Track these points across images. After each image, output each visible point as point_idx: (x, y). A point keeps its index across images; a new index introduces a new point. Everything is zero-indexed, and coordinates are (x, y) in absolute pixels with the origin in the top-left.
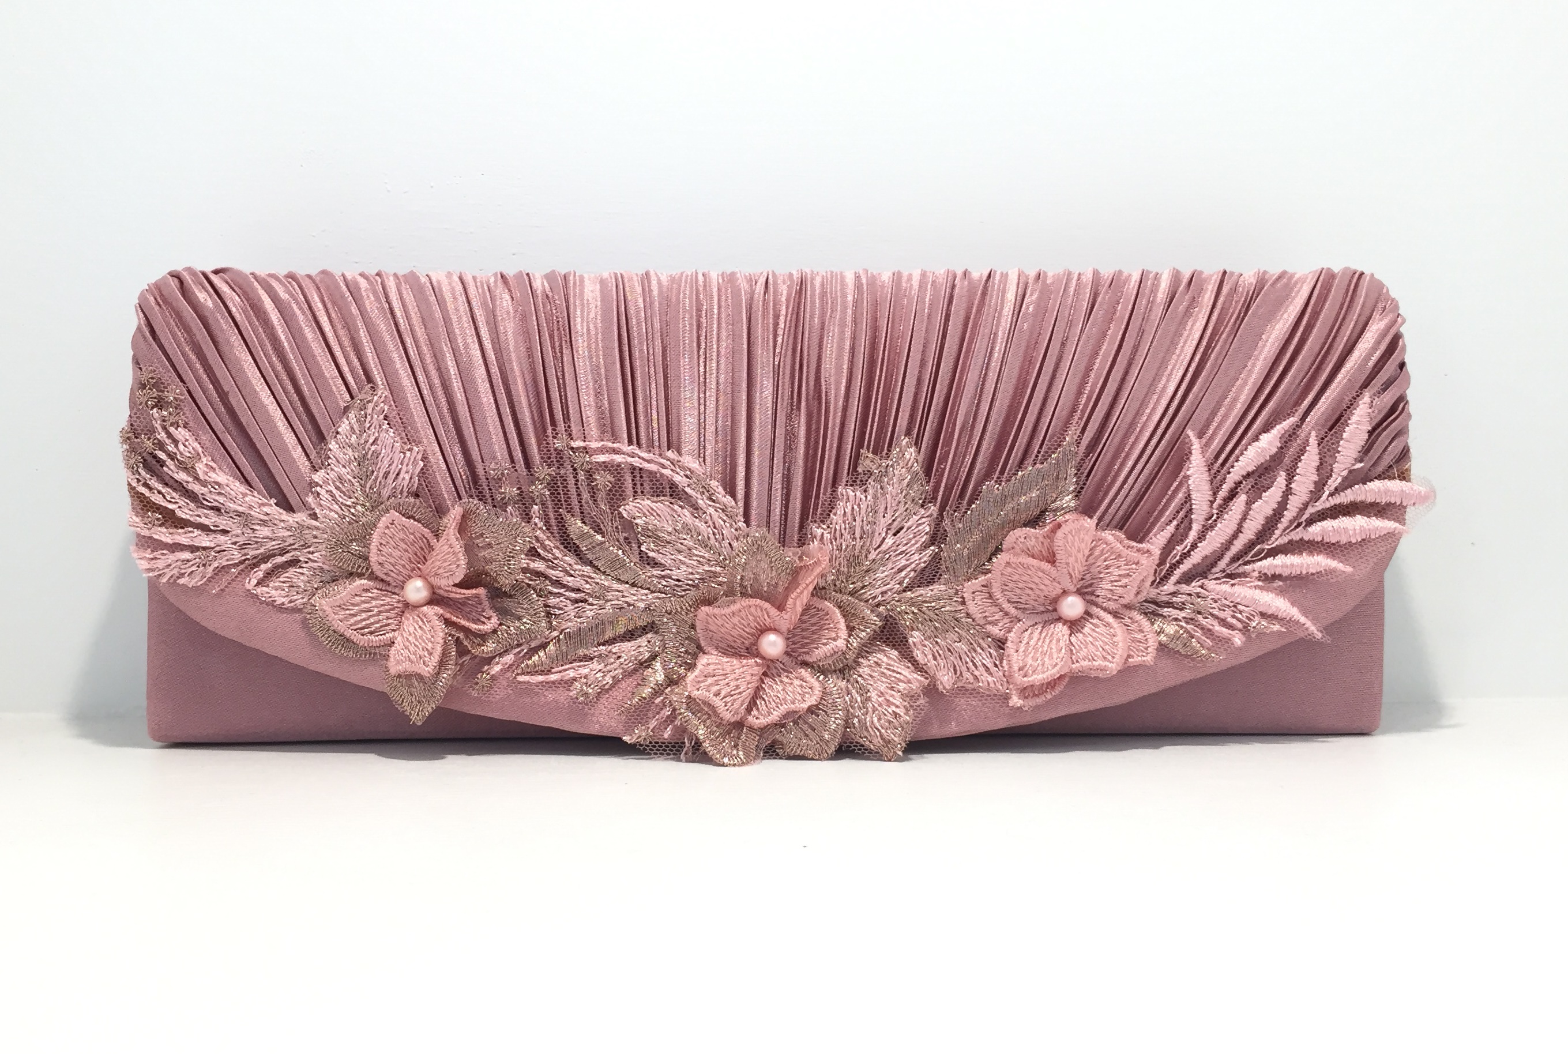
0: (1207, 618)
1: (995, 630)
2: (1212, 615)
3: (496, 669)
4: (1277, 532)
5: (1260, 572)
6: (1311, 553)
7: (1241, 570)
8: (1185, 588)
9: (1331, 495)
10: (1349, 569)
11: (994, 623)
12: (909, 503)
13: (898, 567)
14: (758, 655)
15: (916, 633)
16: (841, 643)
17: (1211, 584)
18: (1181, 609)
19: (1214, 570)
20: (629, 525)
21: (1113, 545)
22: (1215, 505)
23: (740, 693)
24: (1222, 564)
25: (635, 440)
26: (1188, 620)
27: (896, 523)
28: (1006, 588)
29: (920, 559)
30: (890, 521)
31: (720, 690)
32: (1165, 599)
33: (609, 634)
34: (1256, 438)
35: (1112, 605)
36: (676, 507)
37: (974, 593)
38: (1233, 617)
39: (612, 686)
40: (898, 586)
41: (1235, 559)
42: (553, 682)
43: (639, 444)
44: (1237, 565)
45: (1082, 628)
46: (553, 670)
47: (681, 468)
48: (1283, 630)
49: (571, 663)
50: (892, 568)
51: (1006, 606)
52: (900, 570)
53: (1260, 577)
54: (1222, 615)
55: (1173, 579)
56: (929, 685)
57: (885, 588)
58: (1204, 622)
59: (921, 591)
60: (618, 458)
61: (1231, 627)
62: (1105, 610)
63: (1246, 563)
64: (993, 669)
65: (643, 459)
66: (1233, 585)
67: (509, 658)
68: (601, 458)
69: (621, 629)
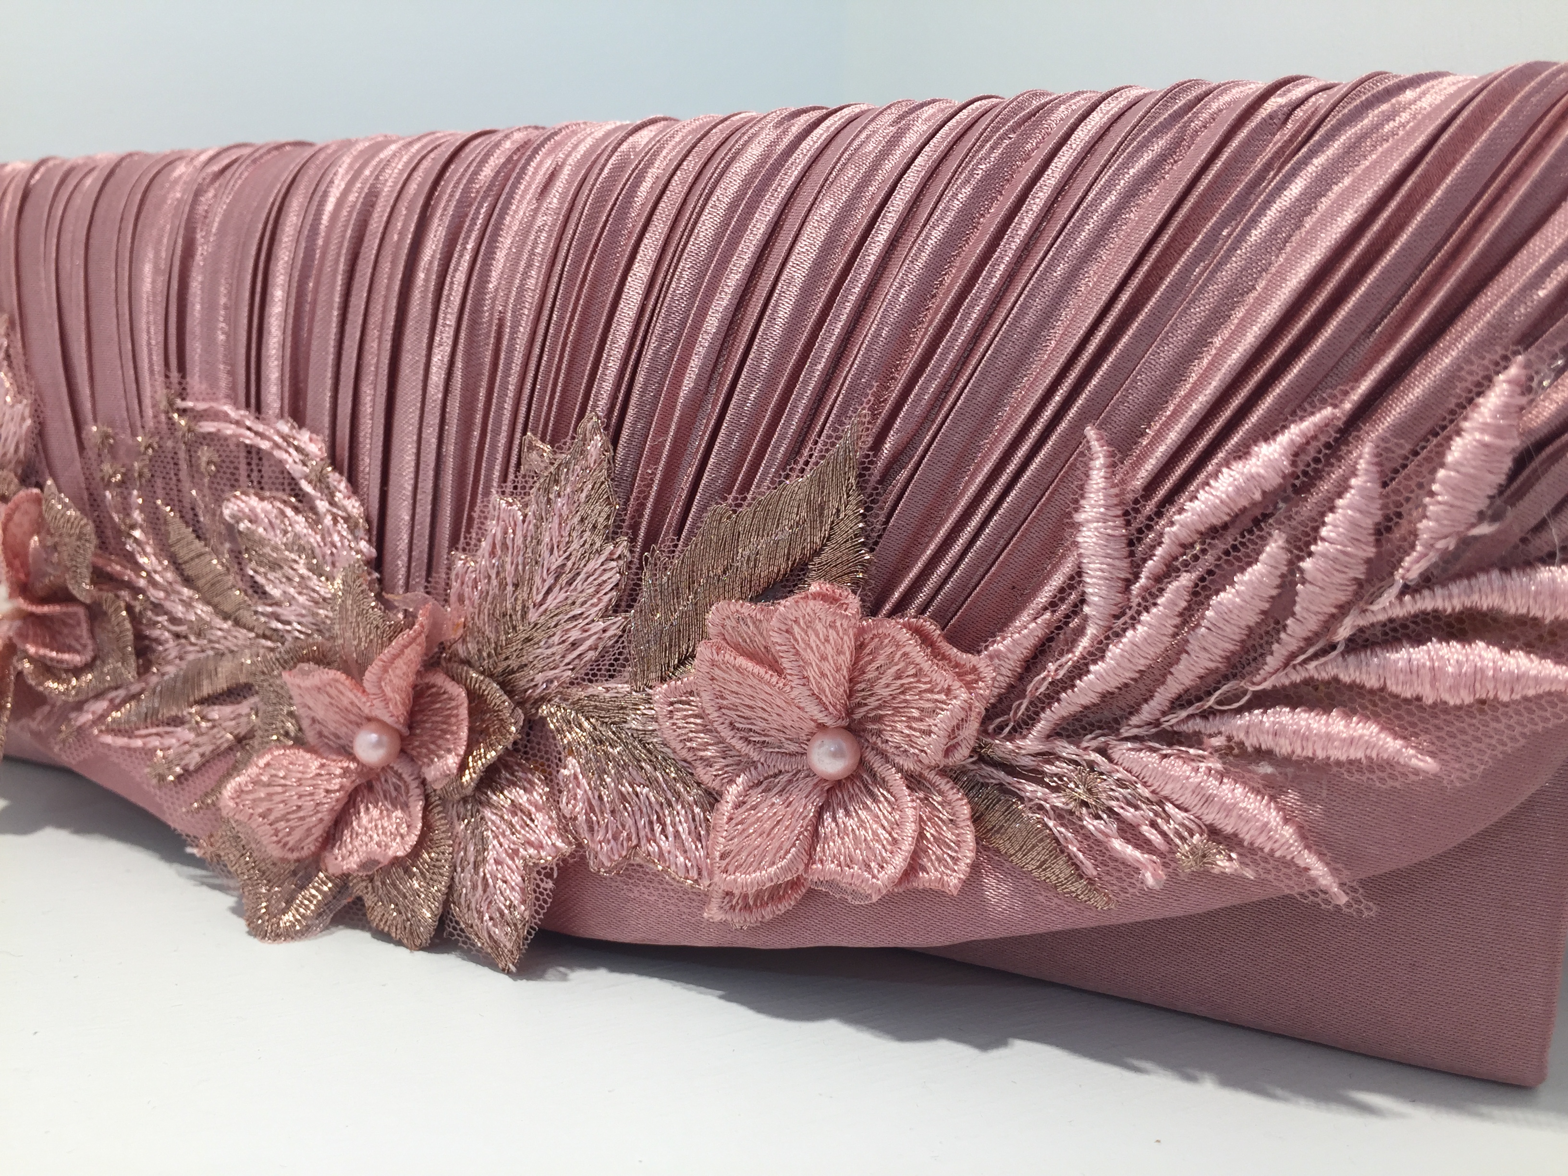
0: (1099, 818)
1: (705, 775)
2: (1110, 811)
3: (86, 717)
4: (1272, 662)
5: (1229, 739)
6: (1349, 712)
7: (1190, 727)
8: (1067, 750)
9: (1406, 589)
10: (1427, 764)
11: (708, 763)
12: (588, 533)
13: (571, 640)
14: (353, 758)
15: (571, 761)
16: (452, 761)
17: (1123, 751)
18: (1056, 789)
19: (1134, 720)
20: (231, 531)
21: (907, 649)
22: (1136, 588)
23: (302, 819)
24: (1148, 712)
25: (253, 401)
26: (1060, 815)
27: (570, 564)
28: (725, 702)
29: (604, 631)
30: (560, 561)
31: (270, 810)
32: (1028, 762)
33: (207, 689)
34: (1242, 452)
35: (909, 765)
36: (289, 512)
37: (672, 704)
38: (1153, 824)
39: (199, 769)
40: (569, 673)
41: (1179, 702)
42: (135, 750)
43: (259, 409)
44: (1184, 714)
45: (851, 798)
46: (137, 733)
47: (297, 449)
48: (1249, 874)
49: (158, 726)
50: (564, 642)
51: (726, 733)
52: (574, 645)
53: (1231, 748)
54: (1129, 814)
55: (1041, 727)
56: (572, 855)
57: (551, 674)
58: (1090, 824)
59: (598, 689)
60: (229, 430)
61: (1144, 844)
62: (900, 770)
63: (1206, 715)
64: (689, 843)
65: (257, 433)
66: (1165, 756)
67: (101, 706)
68: (208, 427)
69: (221, 684)
